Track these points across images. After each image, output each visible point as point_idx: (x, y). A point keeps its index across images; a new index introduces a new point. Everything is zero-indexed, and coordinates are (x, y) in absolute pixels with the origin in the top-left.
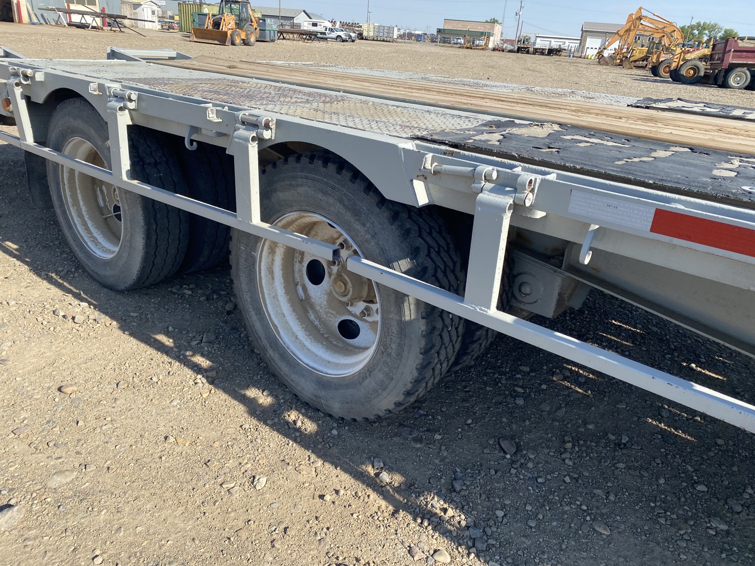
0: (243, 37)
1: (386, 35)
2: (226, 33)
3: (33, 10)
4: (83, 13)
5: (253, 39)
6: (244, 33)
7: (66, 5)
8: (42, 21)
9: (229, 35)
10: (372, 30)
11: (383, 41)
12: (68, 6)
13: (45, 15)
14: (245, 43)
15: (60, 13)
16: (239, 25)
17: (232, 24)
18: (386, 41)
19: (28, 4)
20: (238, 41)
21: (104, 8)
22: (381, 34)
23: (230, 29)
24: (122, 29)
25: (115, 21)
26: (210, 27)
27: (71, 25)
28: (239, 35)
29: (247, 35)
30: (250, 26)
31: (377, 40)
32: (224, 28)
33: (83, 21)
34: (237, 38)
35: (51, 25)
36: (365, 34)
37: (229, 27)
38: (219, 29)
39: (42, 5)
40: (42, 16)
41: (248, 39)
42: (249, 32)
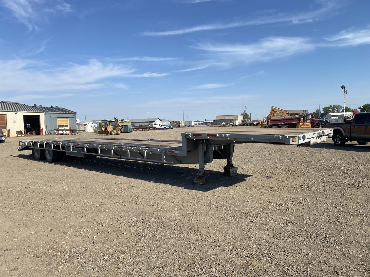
0: (116, 132)
1: (189, 125)
2: (109, 131)
3: (47, 131)
4: (63, 130)
5: (119, 132)
6: (116, 131)
7: (58, 128)
8: (50, 134)
9: (109, 132)
10: (183, 123)
11: (188, 127)
12: (59, 128)
13: (51, 132)
14: (117, 134)
15: (55, 131)
16: (114, 128)
17: (112, 129)
18: (190, 127)
19: (45, 129)
20: (113, 133)
21: (71, 128)
22: (187, 125)
23: (110, 130)
24: (75, 134)
25: (73, 131)
26: (104, 130)
27: (58, 134)
28: (114, 132)
29: (117, 131)
30: (118, 129)
31: (186, 127)
32: (108, 130)
33: (63, 133)
34: (113, 132)
35: (52, 135)
36: (181, 125)
37: (110, 129)
38: (106, 130)
39: (50, 129)
40: (50, 132)
41: (117, 132)
42: (117, 130)
